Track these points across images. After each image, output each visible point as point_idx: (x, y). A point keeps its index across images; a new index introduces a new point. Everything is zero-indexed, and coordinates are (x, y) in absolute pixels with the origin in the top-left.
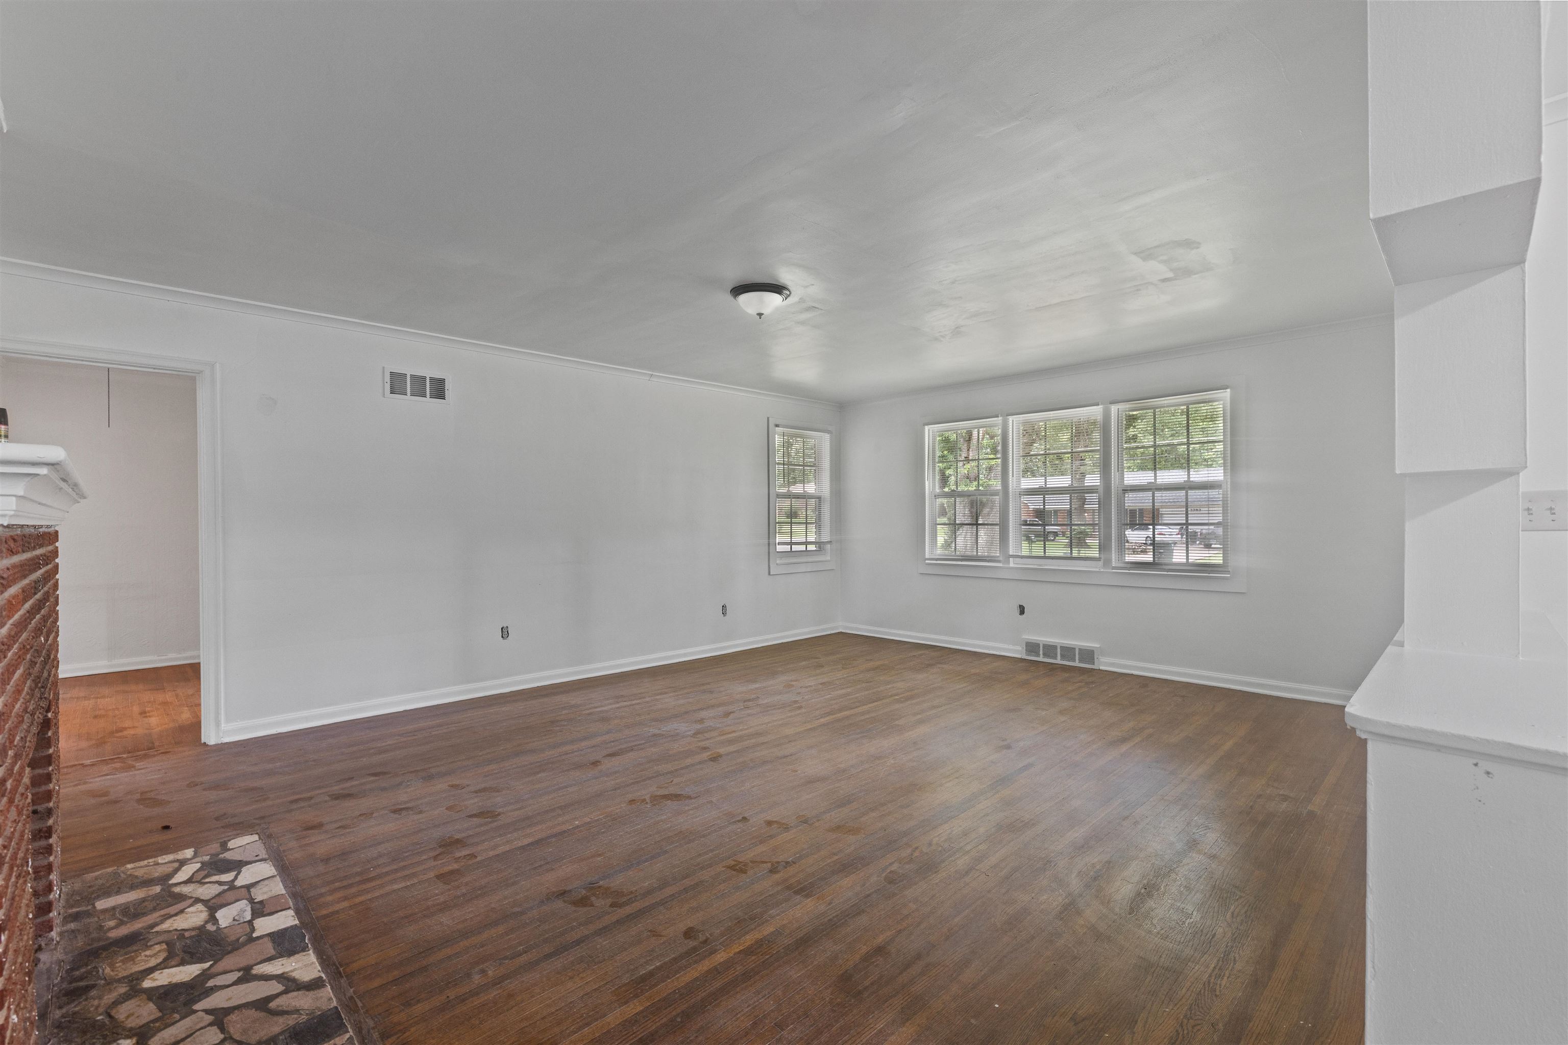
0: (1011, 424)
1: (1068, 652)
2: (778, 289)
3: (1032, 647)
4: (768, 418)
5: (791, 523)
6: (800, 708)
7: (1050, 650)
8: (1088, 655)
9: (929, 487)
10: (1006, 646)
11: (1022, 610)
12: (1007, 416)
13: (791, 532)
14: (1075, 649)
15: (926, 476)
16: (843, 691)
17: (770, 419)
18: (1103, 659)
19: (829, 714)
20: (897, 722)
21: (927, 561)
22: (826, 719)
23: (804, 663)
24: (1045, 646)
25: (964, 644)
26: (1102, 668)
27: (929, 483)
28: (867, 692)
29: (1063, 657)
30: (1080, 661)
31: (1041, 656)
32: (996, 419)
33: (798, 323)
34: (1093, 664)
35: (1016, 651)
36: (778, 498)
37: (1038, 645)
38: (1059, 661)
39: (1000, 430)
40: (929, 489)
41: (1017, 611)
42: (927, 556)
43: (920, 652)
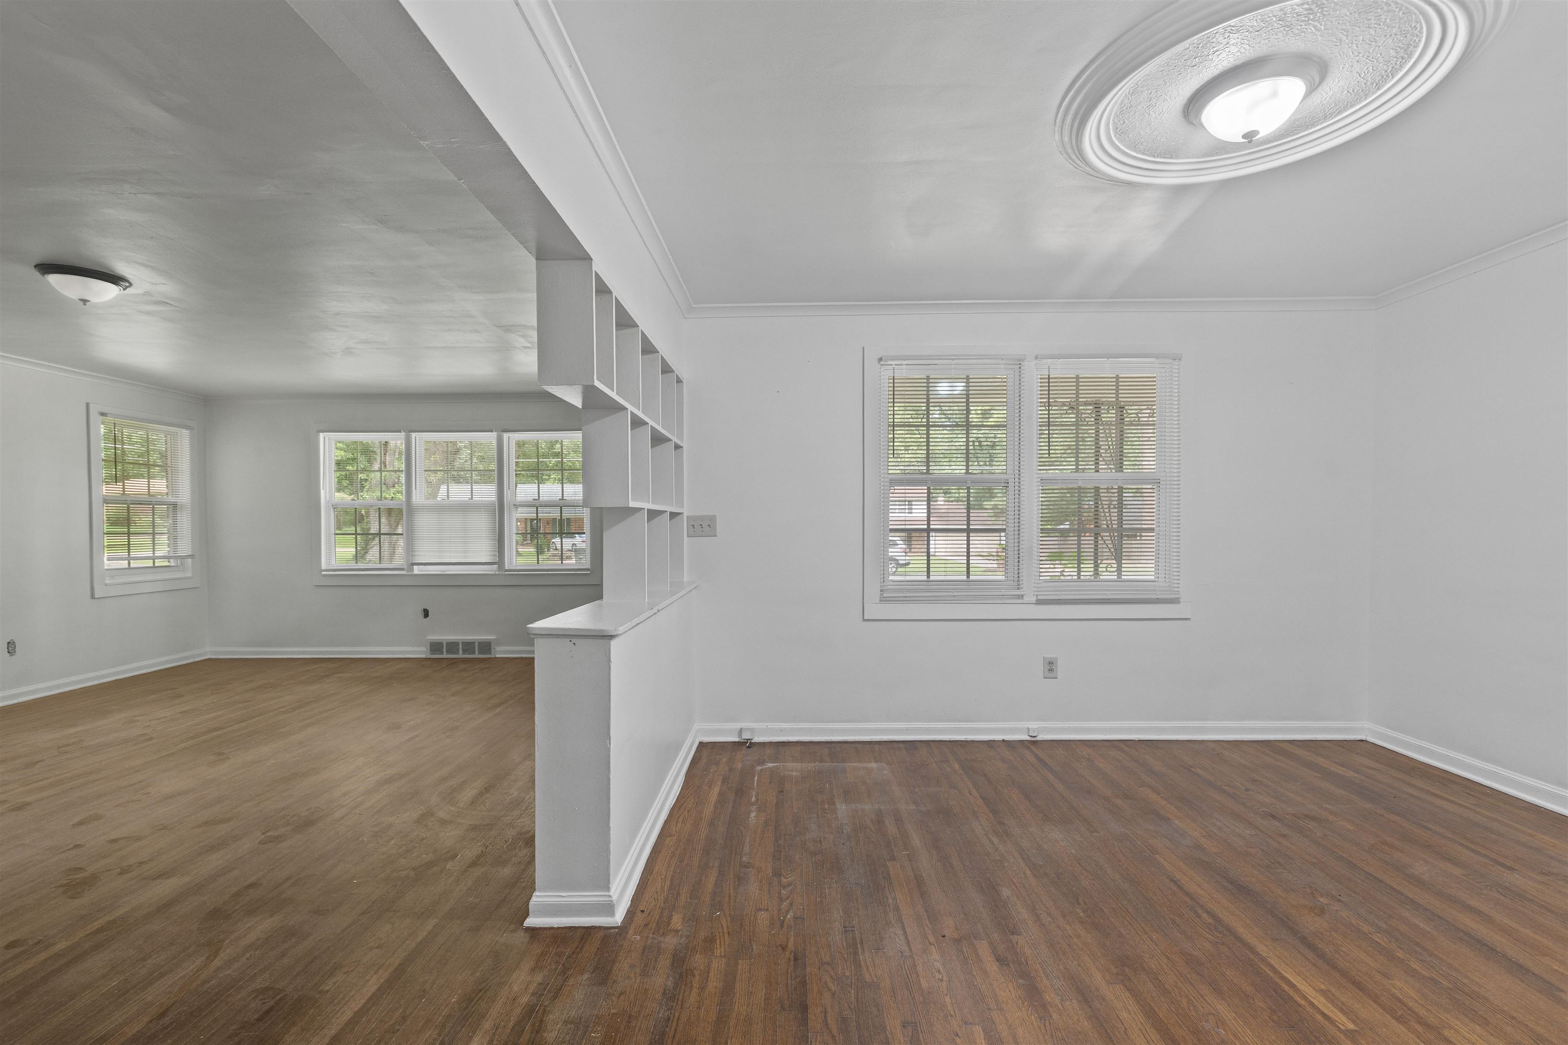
0: (414, 440)
1: (468, 646)
2: (114, 279)
3: (436, 647)
4: (88, 405)
5: (129, 534)
6: (151, 739)
7: (452, 646)
8: (486, 647)
9: (326, 496)
10: (411, 649)
11: (426, 613)
12: (410, 432)
13: (129, 544)
14: (475, 643)
15: (322, 485)
16: (213, 715)
17: (91, 406)
18: (499, 649)
19: (193, 738)
20: (281, 730)
21: (323, 573)
22: (190, 742)
23: (153, 696)
24: (448, 644)
25: (367, 652)
26: (498, 656)
27: (326, 492)
28: (244, 711)
29: (464, 651)
30: (480, 653)
31: (445, 653)
32: (399, 433)
33: (142, 312)
34: (491, 654)
35: (419, 651)
36: (107, 503)
37: (442, 643)
38: (461, 655)
39: (404, 446)
40: (326, 498)
41: (421, 615)
42: (323, 568)
43: (316, 666)
